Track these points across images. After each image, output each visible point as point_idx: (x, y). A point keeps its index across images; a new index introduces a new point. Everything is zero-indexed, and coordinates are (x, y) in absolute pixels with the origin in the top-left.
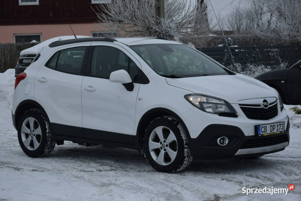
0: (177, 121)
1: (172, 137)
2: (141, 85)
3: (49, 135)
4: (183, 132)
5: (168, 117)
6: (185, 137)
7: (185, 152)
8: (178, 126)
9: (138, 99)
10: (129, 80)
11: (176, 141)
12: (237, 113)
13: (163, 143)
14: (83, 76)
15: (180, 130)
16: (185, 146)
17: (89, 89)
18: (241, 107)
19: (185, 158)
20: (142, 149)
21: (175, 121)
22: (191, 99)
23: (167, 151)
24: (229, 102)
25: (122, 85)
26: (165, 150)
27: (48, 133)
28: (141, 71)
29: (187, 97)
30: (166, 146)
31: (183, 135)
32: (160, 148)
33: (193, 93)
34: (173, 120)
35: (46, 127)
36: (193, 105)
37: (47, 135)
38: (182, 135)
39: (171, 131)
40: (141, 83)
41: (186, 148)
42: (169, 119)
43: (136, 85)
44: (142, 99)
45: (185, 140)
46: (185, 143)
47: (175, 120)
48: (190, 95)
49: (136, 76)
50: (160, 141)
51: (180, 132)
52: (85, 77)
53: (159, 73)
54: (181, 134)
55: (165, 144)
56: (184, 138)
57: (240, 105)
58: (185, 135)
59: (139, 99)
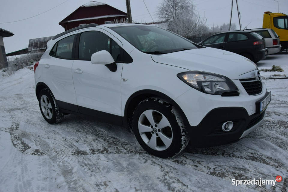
0: (170, 104)
1: (165, 122)
2: (124, 64)
3: (57, 109)
4: (178, 118)
5: (158, 100)
6: (181, 123)
7: (182, 140)
8: (172, 111)
9: (122, 79)
10: (111, 60)
11: (170, 128)
12: (238, 90)
13: (154, 127)
14: (73, 60)
15: (174, 115)
16: (182, 134)
17: (78, 71)
18: (242, 83)
19: (182, 146)
20: (132, 129)
21: (167, 105)
22: (186, 78)
23: (159, 136)
24: (230, 79)
25: (105, 66)
26: (157, 135)
27: (56, 107)
28: (123, 50)
29: (180, 76)
30: (158, 131)
31: (179, 121)
32: (151, 132)
33: (189, 71)
34: (164, 103)
35: (54, 103)
36: (189, 85)
37: (56, 109)
38: (177, 122)
39: (163, 116)
40: (124, 63)
41: (183, 135)
42: (159, 102)
43: (120, 65)
44: (127, 80)
45: (182, 126)
46: (182, 131)
47: (167, 103)
48: (184, 73)
49: (119, 55)
50: (151, 125)
51: (175, 118)
52: (75, 61)
53: (143, 50)
54: (177, 120)
55: (157, 128)
56: (180, 125)
57: (241, 80)
58: (181, 121)
59: (124, 80)
